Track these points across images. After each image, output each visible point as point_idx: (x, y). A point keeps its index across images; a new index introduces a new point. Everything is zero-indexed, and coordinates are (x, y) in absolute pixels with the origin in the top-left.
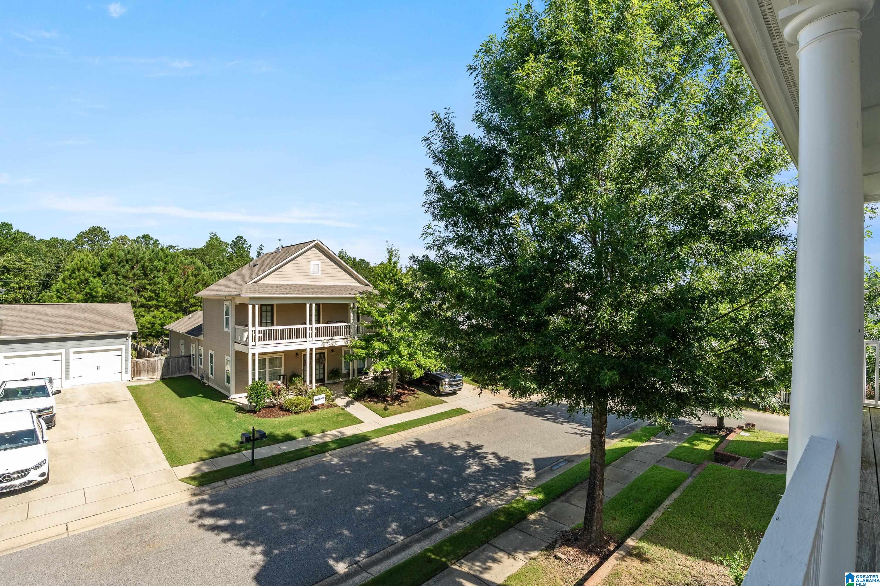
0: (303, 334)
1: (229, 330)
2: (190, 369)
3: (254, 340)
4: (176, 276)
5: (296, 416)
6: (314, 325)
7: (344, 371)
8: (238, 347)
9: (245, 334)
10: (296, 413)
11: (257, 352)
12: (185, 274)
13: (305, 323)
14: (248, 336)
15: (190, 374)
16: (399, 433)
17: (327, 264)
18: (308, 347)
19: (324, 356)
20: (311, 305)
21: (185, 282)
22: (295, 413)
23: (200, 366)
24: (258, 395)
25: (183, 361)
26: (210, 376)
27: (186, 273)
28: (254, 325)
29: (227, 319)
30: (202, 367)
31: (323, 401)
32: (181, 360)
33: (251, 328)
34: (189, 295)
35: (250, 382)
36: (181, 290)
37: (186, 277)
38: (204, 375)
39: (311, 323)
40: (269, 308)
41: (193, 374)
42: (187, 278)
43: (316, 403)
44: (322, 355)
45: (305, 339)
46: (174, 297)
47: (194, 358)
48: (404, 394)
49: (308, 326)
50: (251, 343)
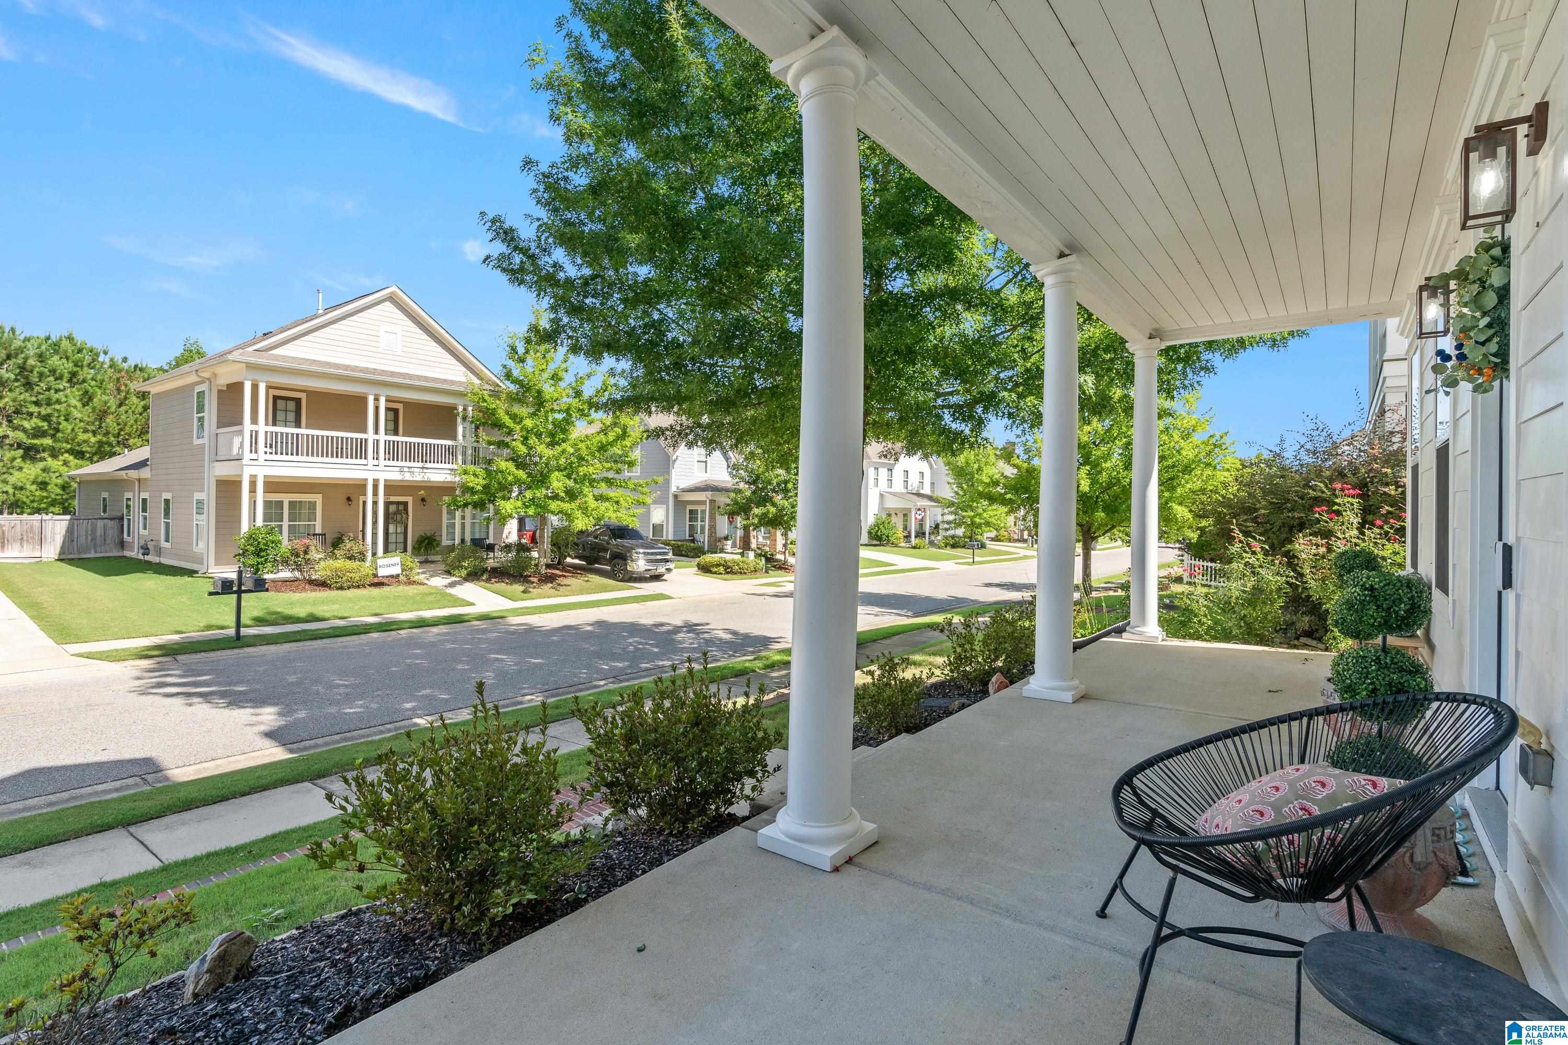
0: (360, 450)
1: (205, 441)
2: (122, 544)
3: (254, 448)
4: (99, 392)
5: (340, 592)
6: (382, 437)
7: (445, 542)
8: (223, 470)
9: (237, 441)
10: (341, 588)
11: (262, 473)
12: (119, 390)
13: (364, 430)
14: (242, 444)
15: (120, 554)
16: (541, 615)
17: (413, 335)
18: (370, 477)
19: (406, 509)
20: (377, 399)
21: (120, 405)
22: (338, 589)
23: (142, 531)
24: (261, 550)
25: (105, 526)
26: (164, 544)
27: (123, 388)
28: (254, 420)
29: (201, 419)
30: (146, 532)
31: (397, 570)
32: (100, 524)
33: (248, 426)
34: (127, 429)
35: (245, 527)
36: (109, 420)
37: (123, 394)
38: (151, 546)
39: (376, 431)
40: (291, 405)
41: (127, 553)
42: (126, 398)
43: (382, 572)
44: (401, 507)
45: (363, 461)
46: (94, 433)
47: (129, 520)
48: (560, 576)
49: (370, 436)
50: (247, 455)
